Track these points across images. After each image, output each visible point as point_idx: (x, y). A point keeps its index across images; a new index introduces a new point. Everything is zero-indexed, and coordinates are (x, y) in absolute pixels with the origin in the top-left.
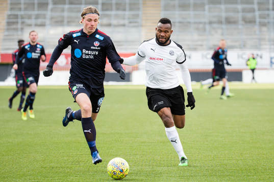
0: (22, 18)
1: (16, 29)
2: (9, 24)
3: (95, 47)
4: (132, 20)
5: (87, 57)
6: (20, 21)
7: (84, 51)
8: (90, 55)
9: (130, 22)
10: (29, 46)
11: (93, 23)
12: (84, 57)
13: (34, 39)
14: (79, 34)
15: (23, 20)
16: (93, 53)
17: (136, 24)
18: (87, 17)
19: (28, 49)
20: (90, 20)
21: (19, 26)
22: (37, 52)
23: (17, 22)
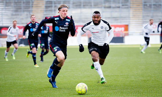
0: (55, 3)
1: (51, 11)
2: (47, 7)
3: (66, 25)
4: (124, 4)
5: (62, 31)
6: (53, 5)
7: (60, 27)
8: (64, 30)
9: (123, 5)
10: (31, 24)
11: (66, 12)
12: (60, 31)
13: (34, 20)
14: (58, 19)
15: (56, 5)
16: (65, 28)
17: (127, 6)
18: (62, 9)
19: (31, 26)
20: (64, 11)
21: (53, 9)
22: (36, 27)
23: (52, 6)
